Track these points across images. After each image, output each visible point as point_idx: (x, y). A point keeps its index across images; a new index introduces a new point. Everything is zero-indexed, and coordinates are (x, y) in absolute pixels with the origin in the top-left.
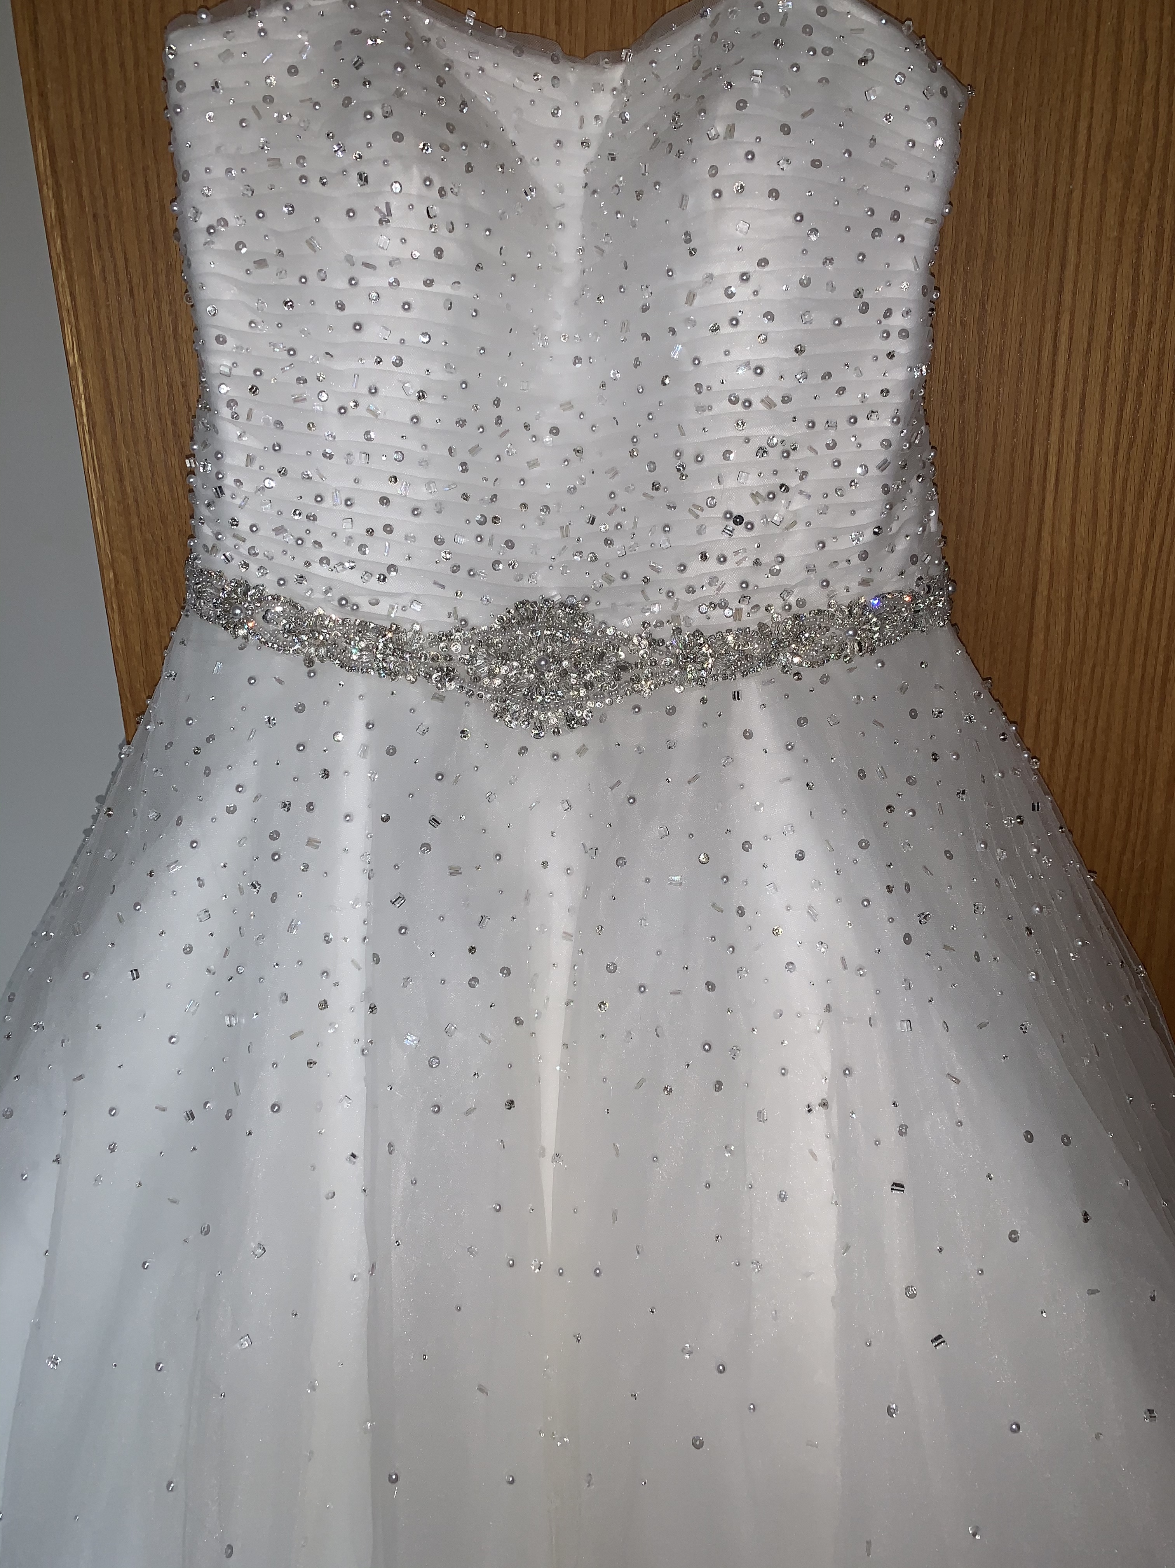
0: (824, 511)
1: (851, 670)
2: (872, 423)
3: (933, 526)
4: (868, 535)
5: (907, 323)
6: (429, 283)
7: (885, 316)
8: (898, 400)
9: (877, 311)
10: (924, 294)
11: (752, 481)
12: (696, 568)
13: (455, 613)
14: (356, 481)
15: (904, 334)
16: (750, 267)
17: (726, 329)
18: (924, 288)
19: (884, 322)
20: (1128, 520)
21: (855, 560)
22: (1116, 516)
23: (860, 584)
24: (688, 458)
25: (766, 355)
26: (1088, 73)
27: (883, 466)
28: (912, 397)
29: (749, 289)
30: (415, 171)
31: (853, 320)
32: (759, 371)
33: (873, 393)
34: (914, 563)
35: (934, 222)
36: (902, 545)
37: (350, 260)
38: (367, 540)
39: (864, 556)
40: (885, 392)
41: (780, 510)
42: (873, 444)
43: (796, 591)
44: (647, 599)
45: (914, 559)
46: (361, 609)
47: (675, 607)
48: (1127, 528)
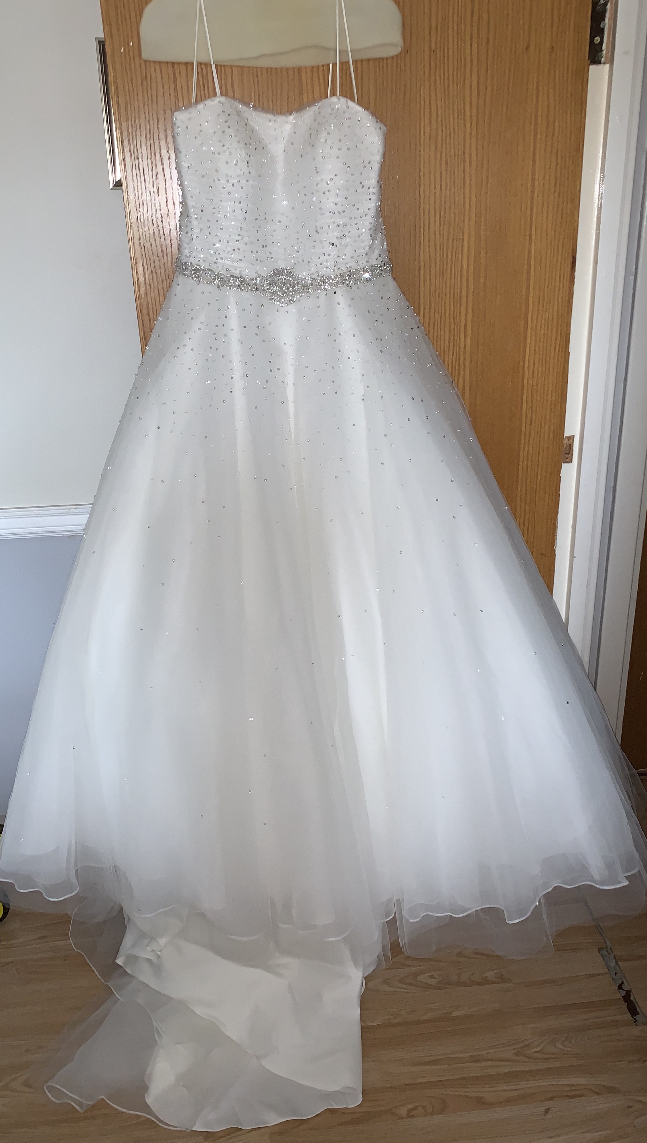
0: (355, 241)
1: (365, 286)
2: (366, 218)
3: (385, 247)
4: (367, 249)
5: (374, 190)
6: (247, 181)
7: (368, 189)
8: (373, 211)
9: (366, 187)
10: (378, 182)
11: (336, 234)
12: (322, 258)
13: (257, 272)
14: (230, 236)
15: (374, 193)
16: (333, 176)
17: (327, 193)
18: (378, 181)
19: (368, 190)
20: (445, 247)
21: (364, 255)
22: (442, 246)
23: (366, 262)
24: (319, 228)
25: (338, 200)
26: (422, 116)
27: (370, 229)
28: (376, 211)
29: (332, 183)
30: (243, 151)
31: (360, 190)
32: (336, 204)
33: (366, 210)
34: (380, 256)
35: (380, 163)
36: (377, 252)
37: (227, 175)
38: (233, 252)
39: (367, 254)
40: (369, 209)
41: (343, 241)
42: (367, 223)
43: (349, 264)
44: (309, 267)
45: (380, 255)
46: (232, 272)
47: (317, 268)
48: (445, 250)
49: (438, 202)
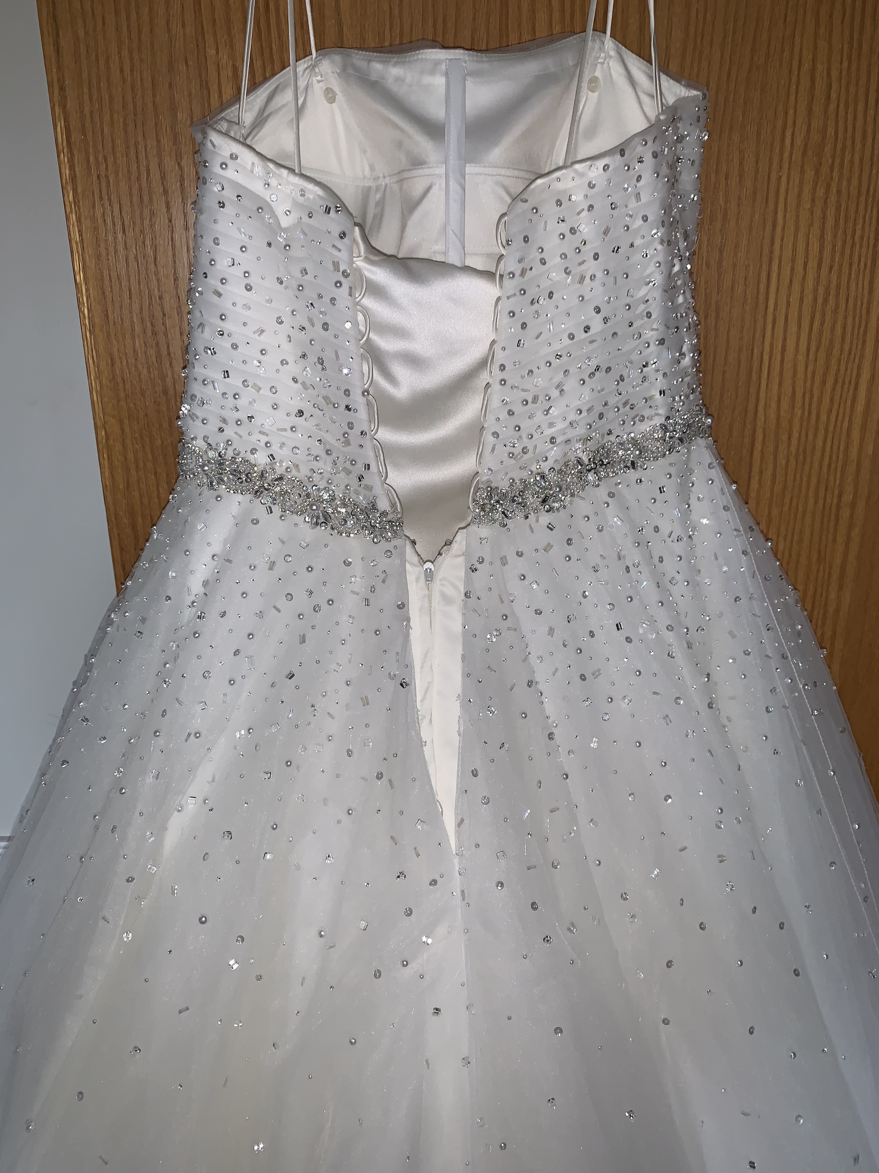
22: (807, 396)
26: (792, 97)
49: (808, 300)
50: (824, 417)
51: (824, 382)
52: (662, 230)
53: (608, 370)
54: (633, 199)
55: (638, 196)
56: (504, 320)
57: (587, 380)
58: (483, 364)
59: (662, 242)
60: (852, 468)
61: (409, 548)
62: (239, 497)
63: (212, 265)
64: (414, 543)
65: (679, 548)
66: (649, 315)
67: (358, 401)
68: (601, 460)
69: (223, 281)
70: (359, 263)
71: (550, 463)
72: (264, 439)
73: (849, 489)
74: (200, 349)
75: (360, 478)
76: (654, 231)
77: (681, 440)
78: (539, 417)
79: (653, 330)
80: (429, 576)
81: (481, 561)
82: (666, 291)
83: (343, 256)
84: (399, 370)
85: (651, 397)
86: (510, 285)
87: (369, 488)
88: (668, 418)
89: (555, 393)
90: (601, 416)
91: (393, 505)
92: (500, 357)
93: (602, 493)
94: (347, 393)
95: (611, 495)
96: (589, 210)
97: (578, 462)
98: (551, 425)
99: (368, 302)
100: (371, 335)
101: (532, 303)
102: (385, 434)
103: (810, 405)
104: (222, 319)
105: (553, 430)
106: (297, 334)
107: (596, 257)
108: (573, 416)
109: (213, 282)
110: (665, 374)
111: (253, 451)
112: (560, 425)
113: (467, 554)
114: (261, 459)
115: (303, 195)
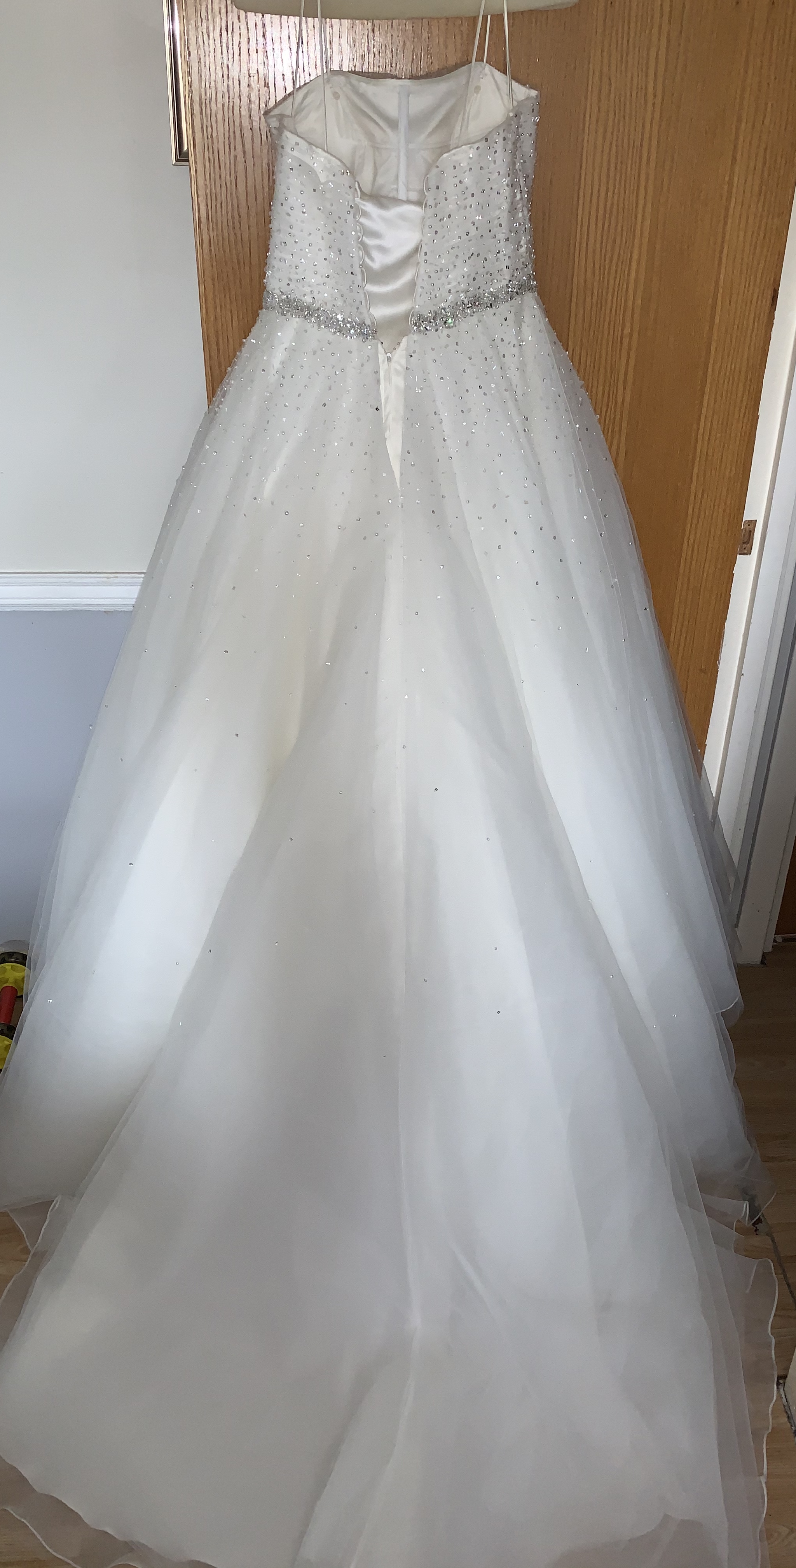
50: (612, 281)
51: (611, 261)
52: (508, 179)
53: (478, 255)
54: (493, 164)
55: (495, 162)
56: (427, 229)
57: (467, 260)
58: (416, 250)
59: (508, 185)
60: (629, 312)
61: (380, 345)
62: (297, 319)
63: (286, 200)
64: (382, 343)
65: (515, 351)
66: (500, 225)
67: (357, 270)
68: (474, 303)
69: (292, 208)
70: (358, 200)
71: (448, 303)
72: (310, 289)
73: (628, 325)
74: (278, 243)
75: (358, 308)
76: (504, 180)
77: (517, 293)
78: (443, 279)
79: (503, 233)
80: (389, 359)
81: (414, 352)
82: (509, 212)
83: (350, 197)
84: (375, 254)
85: (502, 270)
86: (430, 212)
87: (361, 313)
88: (510, 281)
89: (451, 267)
90: (474, 279)
91: (373, 323)
92: (425, 249)
93: (474, 319)
94: (352, 266)
95: (480, 321)
96: (470, 171)
97: (463, 303)
98: (449, 283)
99: (362, 220)
100: (364, 238)
101: (440, 220)
102: (370, 288)
103: (604, 275)
104: (291, 228)
105: (450, 286)
106: (326, 236)
107: (473, 195)
108: (460, 279)
109: (286, 208)
110: (509, 257)
111: (305, 295)
112: (454, 284)
113: (407, 349)
114: (308, 299)
115: (329, 163)
